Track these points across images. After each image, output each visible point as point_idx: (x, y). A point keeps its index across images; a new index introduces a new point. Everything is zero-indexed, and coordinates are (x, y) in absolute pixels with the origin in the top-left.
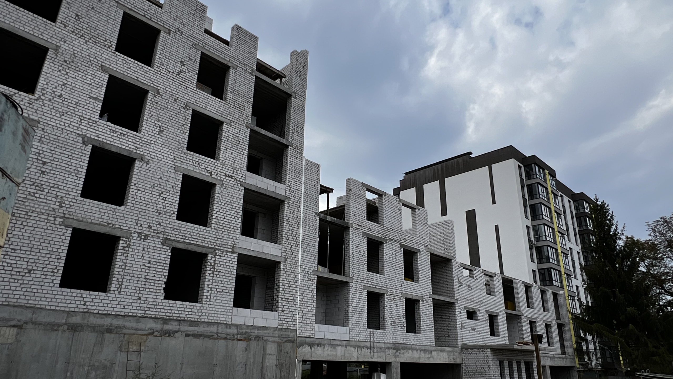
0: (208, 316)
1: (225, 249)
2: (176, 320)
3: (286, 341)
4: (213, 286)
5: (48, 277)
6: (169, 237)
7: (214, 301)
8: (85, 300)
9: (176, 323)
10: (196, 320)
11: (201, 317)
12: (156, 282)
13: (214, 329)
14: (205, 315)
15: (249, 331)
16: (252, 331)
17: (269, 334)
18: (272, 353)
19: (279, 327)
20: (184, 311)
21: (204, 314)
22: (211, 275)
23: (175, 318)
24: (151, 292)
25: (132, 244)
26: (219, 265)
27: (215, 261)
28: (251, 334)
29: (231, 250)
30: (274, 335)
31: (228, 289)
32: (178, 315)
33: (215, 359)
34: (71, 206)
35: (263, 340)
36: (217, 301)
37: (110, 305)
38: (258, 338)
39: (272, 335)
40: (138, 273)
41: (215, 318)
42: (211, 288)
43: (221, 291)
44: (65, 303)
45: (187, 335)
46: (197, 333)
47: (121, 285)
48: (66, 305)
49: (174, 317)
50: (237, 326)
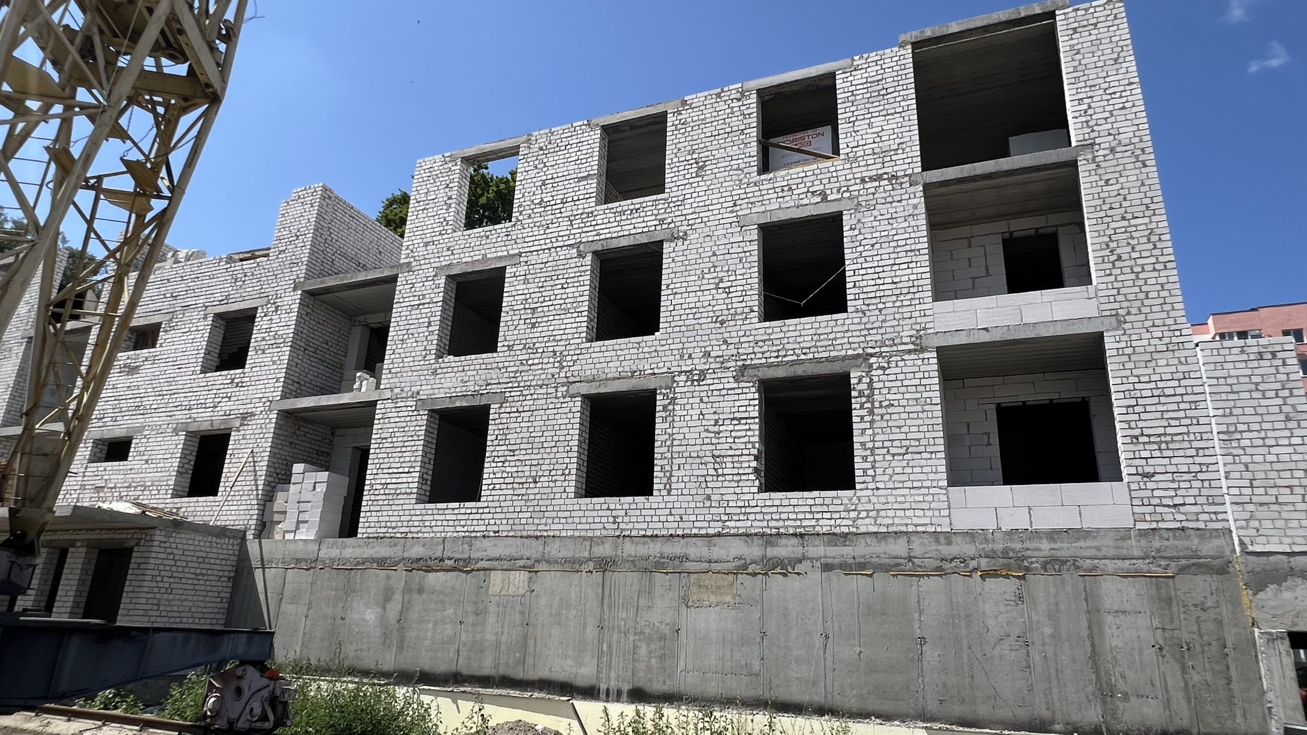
0: (875, 519)
1: (895, 348)
2: (795, 535)
3: (1182, 570)
4: (879, 444)
5: (558, 484)
6: (749, 362)
7: (886, 478)
8: (614, 513)
9: (794, 541)
10: (845, 530)
11: (859, 522)
12: (736, 459)
13: (898, 548)
14: (867, 517)
15: (1018, 546)
16: (1027, 545)
17: (1098, 549)
18: (1128, 607)
19: (1141, 526)
20: (810, 512)
21: (863, 514)
22: (867, 418)
23: (791, 531)
24: (729, 481)
25: (678, 395)
26: (885, 391)
27: (870, 384)
28: (1029, 553)
29: (912, 347)
30: (1125, 552)
31: (923, 442)
32: (798, 523)
33: (917, 625)
34: (575, 361)
35: (1077, 568)
36: (895, 478)
37: (656, 519)
38: (1054, 564)
39: (1112, 552)
40: (698, 448)
41: (897, 521)
42: (872, 449)
43: (903, 451)
44: (587, 523)
45: (827, 567)
46: (851, 561)
47: (669, 478)
48: (587, 527)
49: (786, 527)
50: (971, 535)
